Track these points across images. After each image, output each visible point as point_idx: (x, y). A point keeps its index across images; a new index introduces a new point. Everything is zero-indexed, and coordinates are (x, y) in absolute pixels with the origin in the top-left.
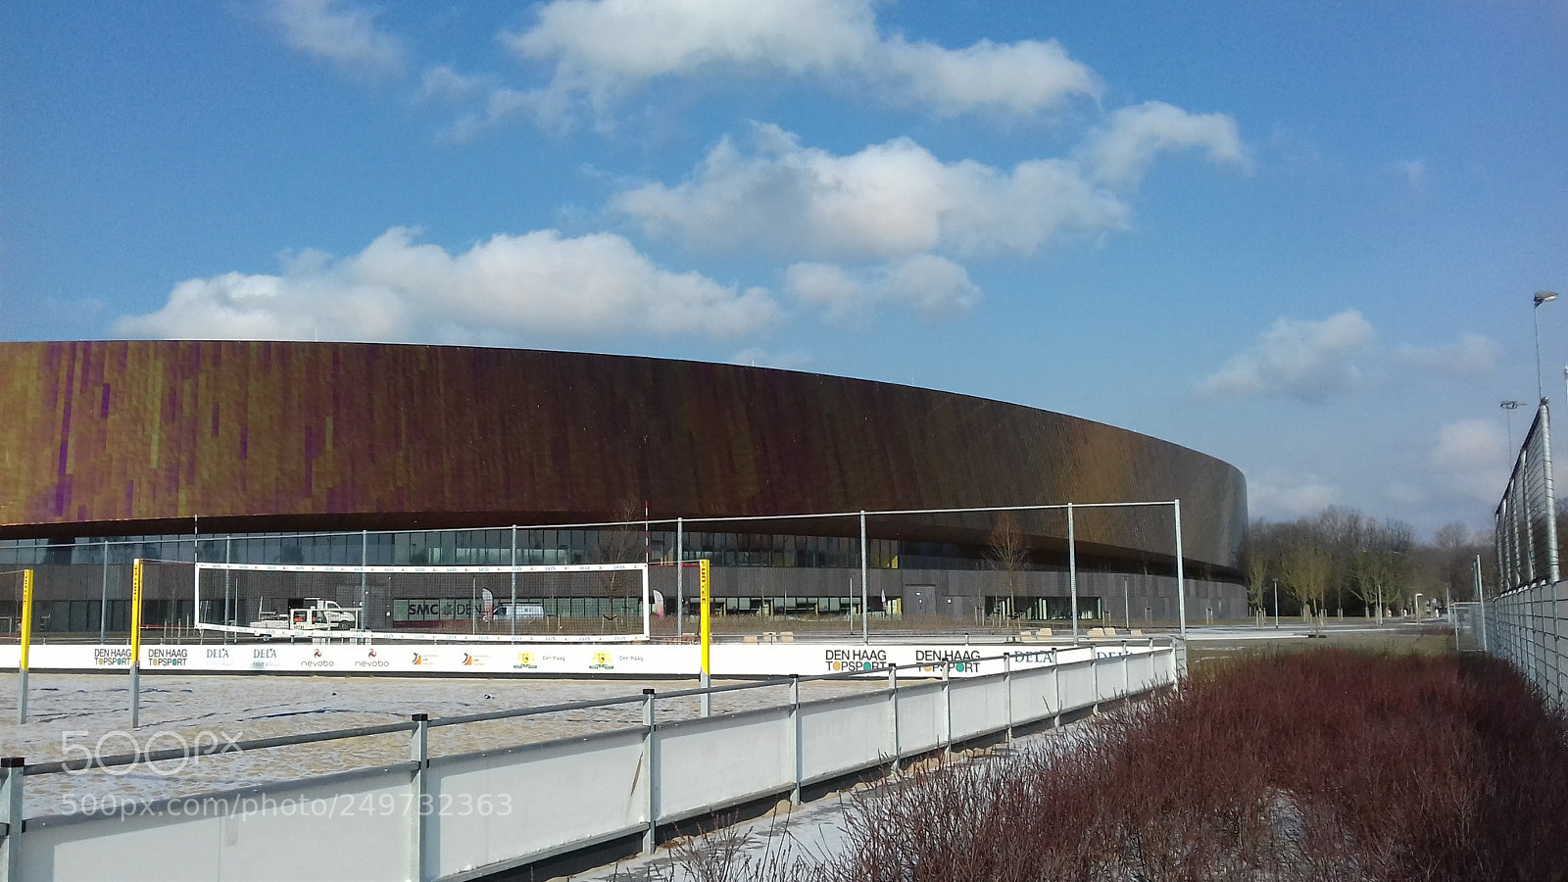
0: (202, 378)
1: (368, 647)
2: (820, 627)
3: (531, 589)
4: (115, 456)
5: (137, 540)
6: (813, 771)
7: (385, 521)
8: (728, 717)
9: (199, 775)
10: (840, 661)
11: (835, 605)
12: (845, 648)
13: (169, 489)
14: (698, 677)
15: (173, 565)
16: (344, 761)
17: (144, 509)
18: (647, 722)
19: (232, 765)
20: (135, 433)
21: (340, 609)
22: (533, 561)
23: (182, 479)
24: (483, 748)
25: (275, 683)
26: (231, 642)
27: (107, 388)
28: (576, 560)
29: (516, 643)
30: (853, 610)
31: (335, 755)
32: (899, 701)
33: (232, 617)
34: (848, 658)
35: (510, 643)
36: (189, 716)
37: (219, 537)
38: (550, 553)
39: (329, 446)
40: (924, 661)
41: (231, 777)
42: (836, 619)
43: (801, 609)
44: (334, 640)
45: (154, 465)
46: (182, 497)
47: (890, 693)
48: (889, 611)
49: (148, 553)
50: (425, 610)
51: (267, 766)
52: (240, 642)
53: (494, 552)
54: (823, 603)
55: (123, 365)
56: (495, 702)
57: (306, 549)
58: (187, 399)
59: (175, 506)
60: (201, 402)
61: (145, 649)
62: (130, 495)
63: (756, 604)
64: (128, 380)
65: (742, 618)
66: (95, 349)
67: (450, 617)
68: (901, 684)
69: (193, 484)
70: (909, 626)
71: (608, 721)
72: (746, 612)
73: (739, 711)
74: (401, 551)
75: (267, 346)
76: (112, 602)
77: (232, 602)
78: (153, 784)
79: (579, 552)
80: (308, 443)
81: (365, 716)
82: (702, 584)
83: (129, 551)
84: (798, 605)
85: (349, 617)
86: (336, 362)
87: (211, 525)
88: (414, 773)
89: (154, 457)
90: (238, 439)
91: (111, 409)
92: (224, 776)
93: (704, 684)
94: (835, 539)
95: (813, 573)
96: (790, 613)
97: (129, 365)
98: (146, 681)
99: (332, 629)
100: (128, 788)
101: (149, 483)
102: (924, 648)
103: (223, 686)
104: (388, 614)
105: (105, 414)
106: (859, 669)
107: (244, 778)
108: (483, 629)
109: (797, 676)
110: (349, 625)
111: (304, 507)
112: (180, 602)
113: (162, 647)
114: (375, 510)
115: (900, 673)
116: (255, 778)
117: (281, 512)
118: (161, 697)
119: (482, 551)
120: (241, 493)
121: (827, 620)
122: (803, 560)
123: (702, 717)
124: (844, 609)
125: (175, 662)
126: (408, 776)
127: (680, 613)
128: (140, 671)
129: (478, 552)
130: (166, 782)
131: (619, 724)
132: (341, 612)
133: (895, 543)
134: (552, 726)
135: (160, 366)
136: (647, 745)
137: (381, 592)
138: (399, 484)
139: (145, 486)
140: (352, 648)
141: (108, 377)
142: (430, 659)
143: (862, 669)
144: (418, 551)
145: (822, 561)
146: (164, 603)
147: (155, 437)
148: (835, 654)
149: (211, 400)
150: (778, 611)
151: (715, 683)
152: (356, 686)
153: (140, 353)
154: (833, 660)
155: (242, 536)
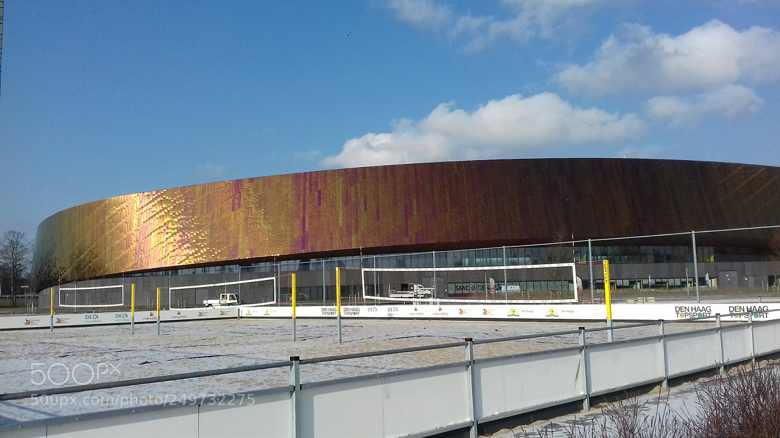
0: (358, 185)
1: (438, 306)
2: (670, 294)
3: (514, 277)
4: (325, 222)
5: (336, 259)
6: (674, 371)
7: (443, 247)
8: (623, 342)
9: (370, 365)
10: (684, 313)
11: (678, 282)
12: (687, 305)
13: (348, 236)
14: (605, 321)
15: (351, 270)
16: (432, 359)
17: (338, 245)
18: (581, 344)
19: (382, 361)
20: (333, 211)
21: (424, 288)
22: (513, 264)
23: (353, 231)
24: (497, 355)
25: (398, 323)
26: (377, 304)
27: (320, 192)
28: (535, 263)
29: (508, 304)
30: (689, 285)
31: (428, 357)
32: (723, 334)
33: (377, 293)
34: (688, 311)
35: (505, 304)
36: (362, 338)
37: (370, 257)
38: (521, 259)
39: (415, 213)
40: (734, 312)
41: (383, 366)
42: (678, 290)
43: (658, 285)
44: (423, 303)
45: (341, 225)
46: (353, 239)
47: (717, 330)
48: (710, 285)
49: (340, 264)
50: (463, 288)
51: (398, 361)
52: (381, 304)
53: (494, 260)
54: (671, 282)
55: (325, 181)
56: (500, 332)
57: (408, 261)
58: (353, 195)
59: (350, 243)
60: (359, 196)
61: (342, 307)
62: (331, 239)
63: (632, 283)
64: (328, 187)
65: (625, 290)
66: (314, 175)
67: (475, 292)
68: (723, 325)
69: (358, 233)
70: (723, 292)
71: (558, 343)
72: (627, 287)
73: (628, 338)
74: (450, 260)
75: (385, 168)
76: (327, 287)
77: (377, 286)
78: (350, 369)
79: (536, 258)
80: (406, 212)
81: (440, 339)
82: (605, 273)
83: (332, 264)
84: (657, 283)
85: (429, 293)
86: (416, 173)
87: (367, 251)
88: (468, 366)
89: (341, 221)
90: (375, 211)
91: (322, 202)
92: (380, 366)
93: (609, 325)
94: (676, 248)
95: (664, 266)
96: (652, 287)
97: (328, 181)
98: (344, 322)
99: (421, 298)
100: (339, 370)
101: (339, 233)
102: (734, 305)
103: (375, 324)
104: (446, 291)
105: (319, 204)
106: (695, 317)
107: (389, 366)
108: (491, 297)
109: (663, 320)
110: (428, 296)
111: (406, 241)
112: (355, 286)
113: (349, 307)
114: (437, 241)
115: (722, 319)
116: (393, 367)
117: (396, 244)
118: (350, 329)
119: (488, 259)
120: (378, 236)
121: (674, 291)
122: (658, 259)
123: (609, 342)
124: (683, 284)
125: (354, 313)
126: (465, 368)
127: (592, 288)
128: (341, 318)
129: (486, 260)
130: (355, 368)
131: (564, 345)
132: (425, 290)
133: (712, 249)
134: (529, 345)
135: (341, 180)
136: (582, 356)
137: (442, 280)
138: (448, 229)
139: (338, 235)
140: (431, 306)
141: (319, 187)
142: (467, 312)
143: (697, 317)
144: (458, 260)
145: (669, 259)
146: (348, 287)
147: (341, 213)
148: (680, 309)
149: (363, 194)
150: (645, 286)
151: (615, 324)
152: (434, 324)
153: (332, 176)
154: (680, 312)
155: (380, 256)
